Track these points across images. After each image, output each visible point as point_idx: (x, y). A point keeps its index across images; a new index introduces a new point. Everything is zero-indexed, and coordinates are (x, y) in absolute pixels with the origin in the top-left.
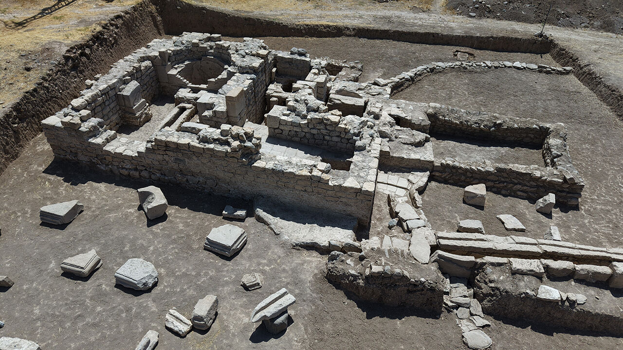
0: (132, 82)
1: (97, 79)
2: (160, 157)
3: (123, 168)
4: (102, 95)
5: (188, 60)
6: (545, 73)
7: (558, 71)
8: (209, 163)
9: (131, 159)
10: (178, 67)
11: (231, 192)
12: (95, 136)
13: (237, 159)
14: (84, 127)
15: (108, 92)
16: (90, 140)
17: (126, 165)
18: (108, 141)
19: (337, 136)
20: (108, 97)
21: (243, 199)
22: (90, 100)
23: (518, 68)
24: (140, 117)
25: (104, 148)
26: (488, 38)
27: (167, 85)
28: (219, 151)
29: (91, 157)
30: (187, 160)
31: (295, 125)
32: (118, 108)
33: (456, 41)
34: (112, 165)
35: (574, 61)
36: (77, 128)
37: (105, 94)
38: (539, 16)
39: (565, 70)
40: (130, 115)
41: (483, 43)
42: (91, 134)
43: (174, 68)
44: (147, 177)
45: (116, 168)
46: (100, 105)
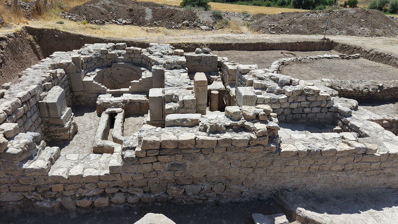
0: (55, 88)
1: (7, 88)
2: (147, 168)
3: (81, 198)
4: (23, 103)
5: (98, 68)
6: (346, 59)
7: (353, 57)
8: (222, 162)
9: (96, 181)
10: (91, 74)
11: (243, 194)
12: (31, 158)
13: (264, 146)
14: (14, 147)
15: (29, 100)
16: (26, 166)
17: (88, 192)
18: (52, 161)
19: (317, 106)
20: (29, 106)
21: (259, 200)
22: (10, 111)
23: (329, 58)
24: (69, 128)
25: (50, 174)
26: (296, 43)
27: (82, 94)
28: (240, 140)
29: (25, 192)
30: (188, 163)
31: (274, 101)
32: (40, 120)
33: (277, 47)
34: (63, 196)
35: (358, 49)
36: (3, 150)
37: (25, 102)
38: (311, 30)
39: (356, 56)
40: (57, 128)
41: (293, 47)
42: (24, 157)
43: (87, 75)
44: (122, 202)
45: (70, 199)
46: (21, 118)
